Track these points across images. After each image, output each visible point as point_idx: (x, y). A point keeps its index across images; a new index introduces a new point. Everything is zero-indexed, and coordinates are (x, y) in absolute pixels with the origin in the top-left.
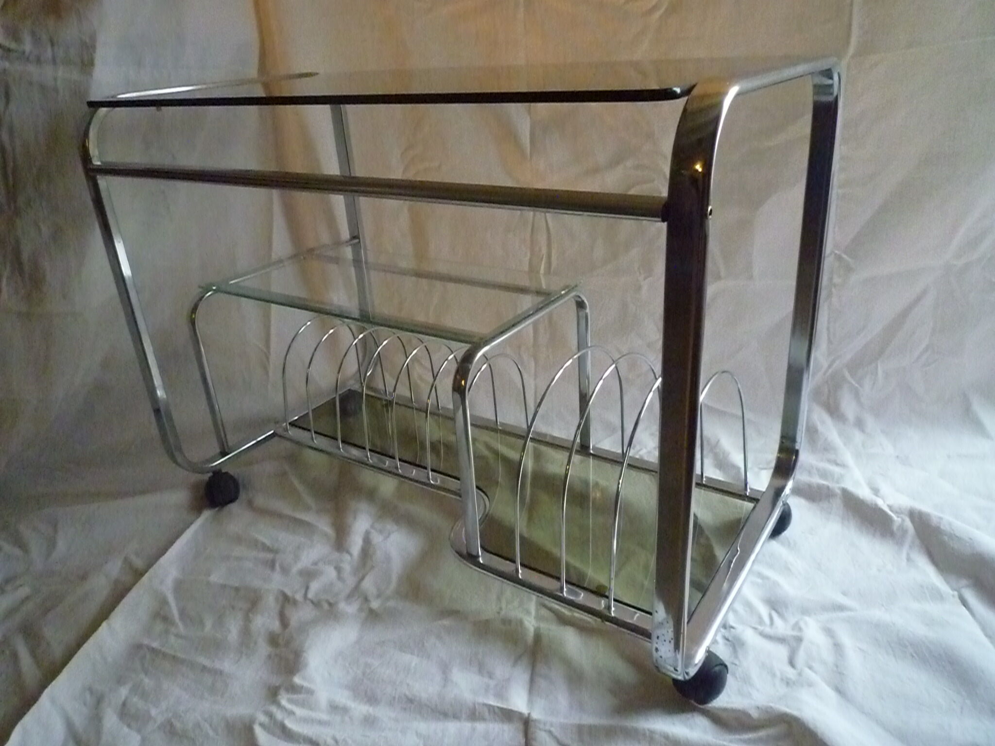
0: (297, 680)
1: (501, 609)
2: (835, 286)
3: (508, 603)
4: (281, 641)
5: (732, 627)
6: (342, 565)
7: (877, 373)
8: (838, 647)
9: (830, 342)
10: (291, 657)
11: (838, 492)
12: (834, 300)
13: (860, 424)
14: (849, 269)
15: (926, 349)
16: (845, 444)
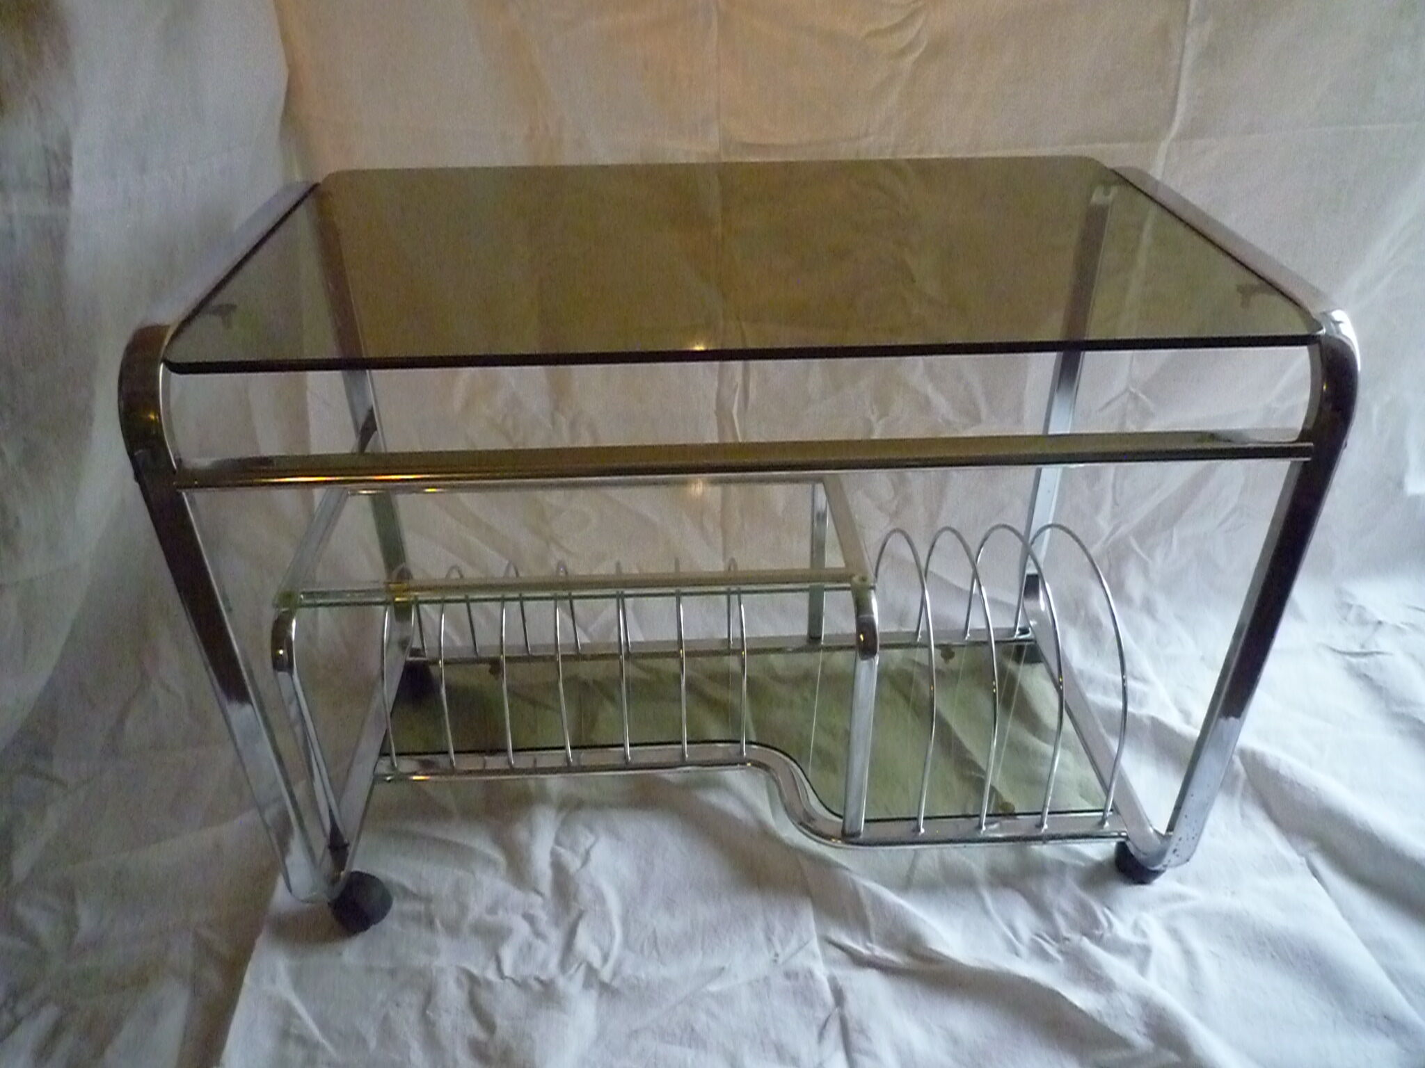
1: (777, 955)
3: (783, 945)
4: (493, 1054)
5: (1067, 939)
6: (532, 912)
7: (1171, 542)
8: (1188, 955)
9: (1115, 503)
11: (1147, 722)
13: (1149, 608)
14: (1147, 413)
15: (1234, 510)
16: (1136, 642)
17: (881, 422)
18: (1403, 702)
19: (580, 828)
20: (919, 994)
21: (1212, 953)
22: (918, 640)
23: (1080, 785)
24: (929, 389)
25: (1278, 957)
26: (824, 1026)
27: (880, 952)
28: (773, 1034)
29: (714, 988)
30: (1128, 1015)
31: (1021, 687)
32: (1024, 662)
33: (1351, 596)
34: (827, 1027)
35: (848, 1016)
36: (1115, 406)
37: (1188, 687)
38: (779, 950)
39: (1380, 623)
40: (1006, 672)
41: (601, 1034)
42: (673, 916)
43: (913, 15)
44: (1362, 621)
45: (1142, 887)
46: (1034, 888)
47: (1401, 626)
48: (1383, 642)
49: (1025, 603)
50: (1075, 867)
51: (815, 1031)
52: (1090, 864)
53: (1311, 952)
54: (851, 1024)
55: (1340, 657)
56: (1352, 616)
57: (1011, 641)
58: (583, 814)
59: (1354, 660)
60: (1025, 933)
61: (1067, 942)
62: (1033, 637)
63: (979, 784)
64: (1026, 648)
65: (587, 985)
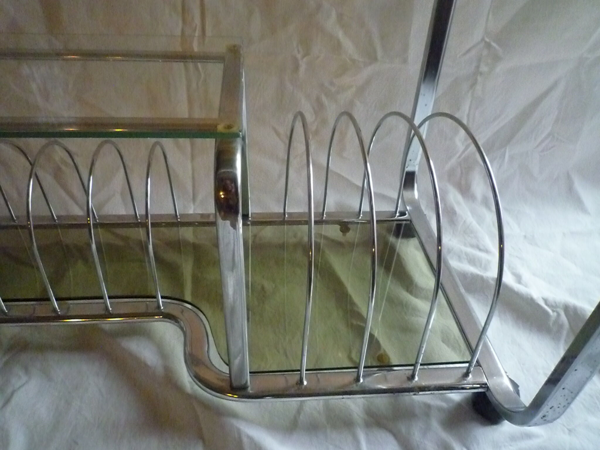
2: (481, 74)
12: (478, 87)
13: (486, 203)
14: (497, 59)
15: (549, 135)
16: (479, 224)
17: (305, 60)
19: (18, 370)
22: (324, 218)
23: (442, 332)
24: (340, 34)
31: (399, 255)
32: (401, 238)
36: (473, 53)
37: (517, 257)
40: (388, 244)
45: (495, 427)
46: (403, 430)
49: (404, 192)
50: (440, 409)
52: (451, 405)
57: (392, 221)
58: (24, 357)
62: (409, 218)
63: (360, 331)
64: (403, 225)
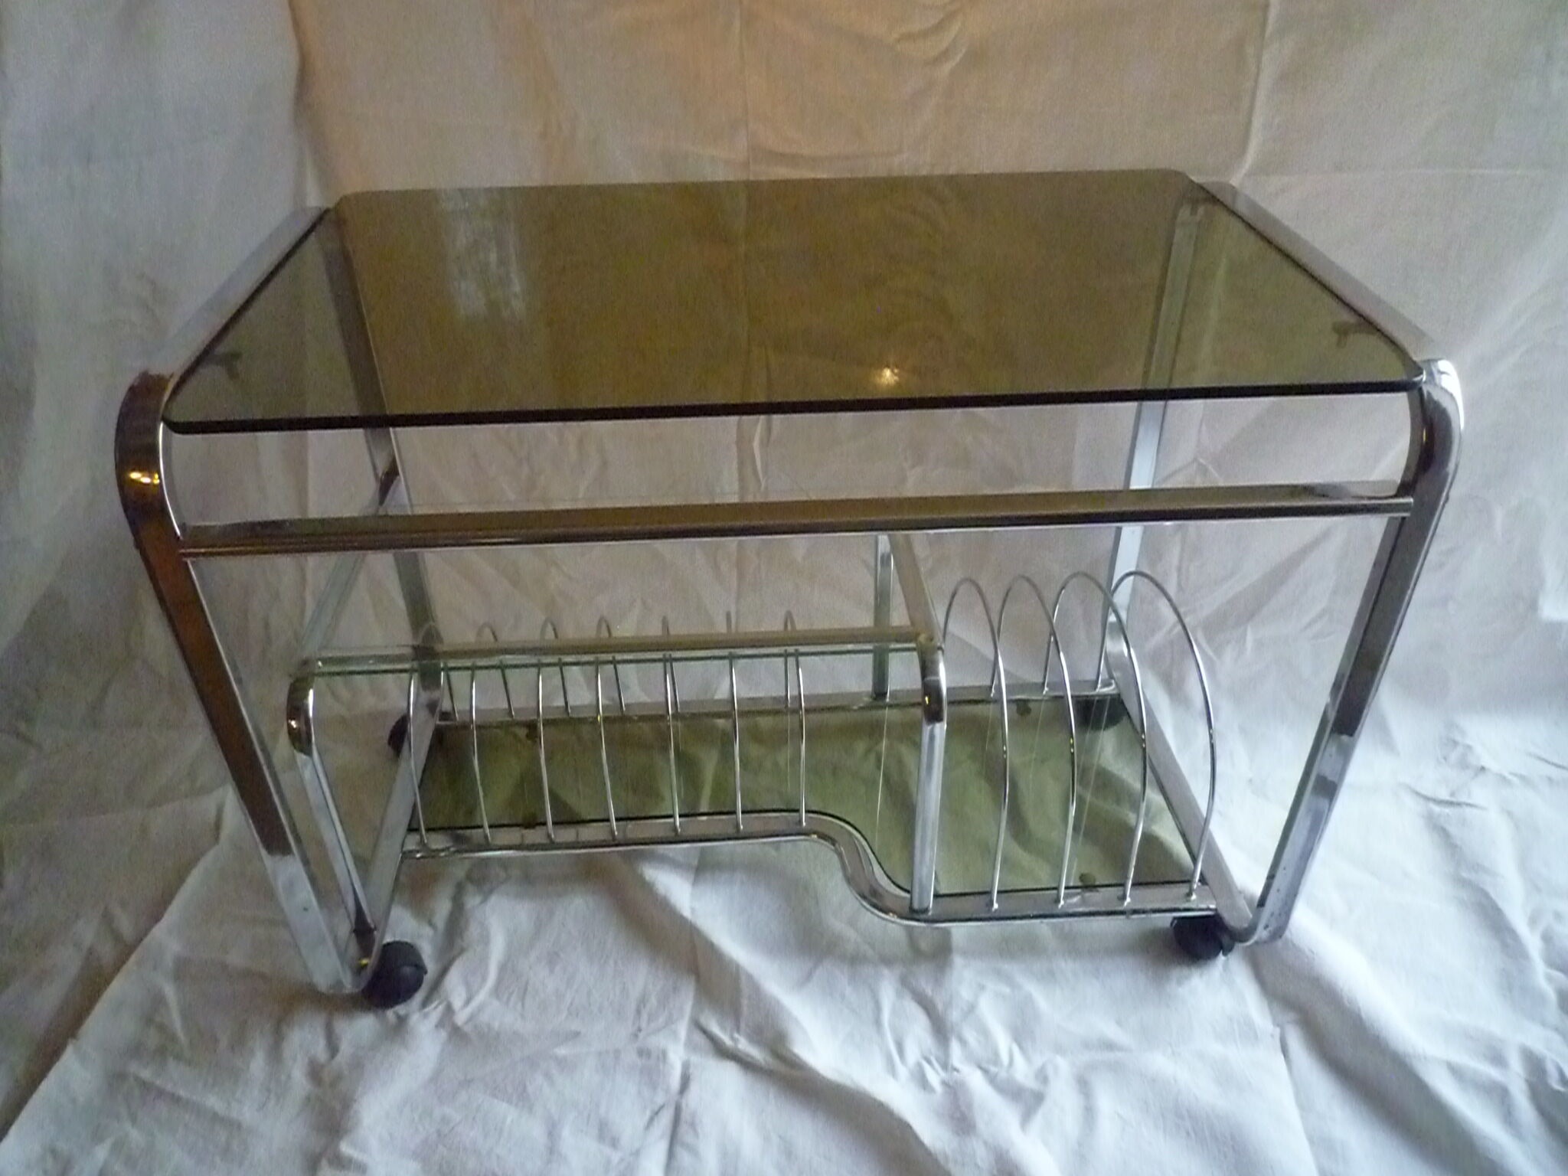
0: (346, 1148)
1: (640, 1030)
3: (650, 1020)
4: (326, 1077)
5: (957, 1069)
7: (1244, 642)
10: (338, 1107)
15: (1324, 612)
18: (1477, 867)
20: (771, 1095)
21: (1118, 1114)
25: (1193, 1135)
26: (656, 1113)
27: (744, 1046)
28: (602, 1110)
29: (562, 1051)
30: (976, 1165)
33: (1463, 733)
34: (660, 1114)
35: (684, 1106)
36: (1180, 479)
38: (644, 1025)
39: (1483, 769)
41: (436, 1077)
42: (552, 971)
43: (950, 17)
44: (1463, 764)
47: (1510, 777)
48: (1480, 793)
51: (648, 1113)
53: (1233, 1138)
54: (685, 1116)
55: (1421, 801)
56: (1454, 756)
57: (1092, 696)
59: (1437, 809)
60: (913, 1054)
61: (955, 1073)
62: (1116, 690)
65: (440, 1025)
